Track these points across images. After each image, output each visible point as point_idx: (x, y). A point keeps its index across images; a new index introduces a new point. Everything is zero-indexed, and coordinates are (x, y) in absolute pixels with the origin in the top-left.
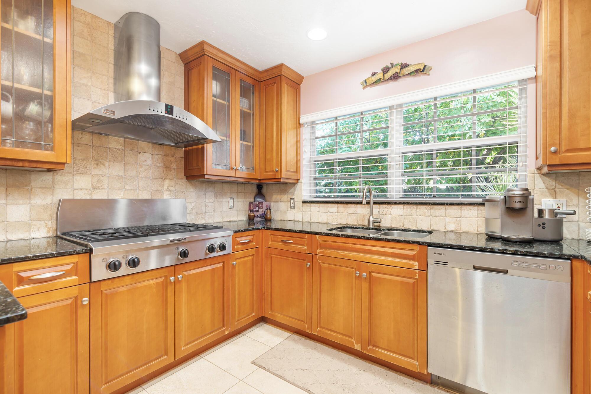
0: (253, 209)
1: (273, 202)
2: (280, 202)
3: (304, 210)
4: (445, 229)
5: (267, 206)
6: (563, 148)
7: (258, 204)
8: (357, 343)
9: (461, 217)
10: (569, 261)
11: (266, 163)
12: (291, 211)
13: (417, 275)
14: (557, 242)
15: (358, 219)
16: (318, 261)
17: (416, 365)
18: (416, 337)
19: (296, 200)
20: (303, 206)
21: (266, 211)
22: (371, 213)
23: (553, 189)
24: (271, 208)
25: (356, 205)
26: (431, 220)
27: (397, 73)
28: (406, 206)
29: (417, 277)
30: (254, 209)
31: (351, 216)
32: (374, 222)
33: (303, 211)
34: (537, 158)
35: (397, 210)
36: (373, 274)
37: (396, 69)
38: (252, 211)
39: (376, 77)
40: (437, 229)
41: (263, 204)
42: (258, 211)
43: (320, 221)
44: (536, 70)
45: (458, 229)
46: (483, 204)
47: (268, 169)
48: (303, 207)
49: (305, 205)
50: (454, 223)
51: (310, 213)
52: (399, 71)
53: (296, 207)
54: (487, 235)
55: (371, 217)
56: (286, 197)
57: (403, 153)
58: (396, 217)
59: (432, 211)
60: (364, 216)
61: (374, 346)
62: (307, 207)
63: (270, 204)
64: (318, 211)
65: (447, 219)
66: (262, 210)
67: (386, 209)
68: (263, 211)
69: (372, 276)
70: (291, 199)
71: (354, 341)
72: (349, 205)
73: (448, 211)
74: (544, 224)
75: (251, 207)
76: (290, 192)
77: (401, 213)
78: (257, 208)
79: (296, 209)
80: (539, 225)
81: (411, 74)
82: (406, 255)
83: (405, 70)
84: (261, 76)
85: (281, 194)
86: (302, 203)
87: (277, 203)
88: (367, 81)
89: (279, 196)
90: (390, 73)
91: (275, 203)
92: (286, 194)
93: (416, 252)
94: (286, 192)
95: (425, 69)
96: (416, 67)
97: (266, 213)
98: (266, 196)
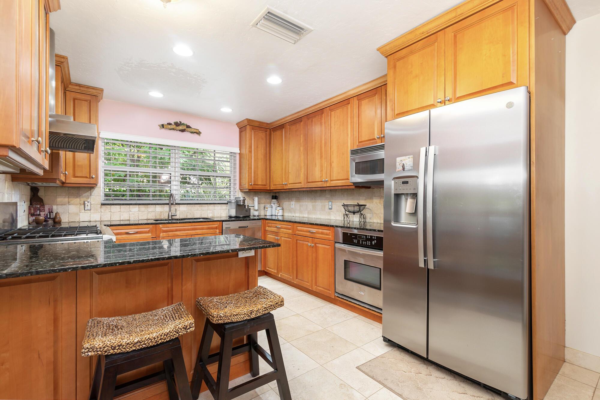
0: (34, 212)
1: (57, 205)
2: (68, 205)
5: (49, 209)
6: (252, 184)
7: (39, 207)
9: (214, 210)
11: (76, 169)
12: (85, 212)
14: (249, 216)
15: (156, 215)
19: (92, 202)
20: (101, 207)
21: (48, 214)
22: (170, 210)
24: (54, 211)
25: (155, 206)
26: (201, 212)
27: (184, 129)
28: (188, 205)
30: (36, 213)
31: (151, 214)
32: (172, 216)
33: (101, 212)
35: (183, 208)
37: (184, 127)
38: (32, 215)
39: (171, 126)
41: (44, 207)
42: (40, 215)
43: (121, 219)
46: (227, 204)
47: (79, 174)
48: (102, 209)
49: (104, 207)
50: (212, 213)
51: (109, 213)
53: (93, 209)
54: (229, 216)
55: (170, 213)
56: (77, 200)
57: (181, 175)
58: (182, 212)
59: (202, 207)
60: (161, 212)
62: (107, 209)
63: (52, 207)
64: (119, 211)
66: (44, 213)
68: (46, 214)
70: (85, 202)
72: (149, 206)
73: (209, 207)
75: (31, 211)
76: (83, 195)
77: (186, 210)
78: (38, 211)
79: (93, 211)
80: (246, 211)
81: (191, 132)
82: (213, 227)
83: (189, 129)
84: (70, 86)
85: (70, 198)
86: (100, 206)
87: (64, 206)
88: (165, 126)
89: (66, 200)
90: (181, 128)
91: (60, 206)
92: (77, 197)
93: (217, 225)
94: (78, 196)
95: (199, 133)
96: (195, 131)
97: (49, 217)
98: (43, 199)
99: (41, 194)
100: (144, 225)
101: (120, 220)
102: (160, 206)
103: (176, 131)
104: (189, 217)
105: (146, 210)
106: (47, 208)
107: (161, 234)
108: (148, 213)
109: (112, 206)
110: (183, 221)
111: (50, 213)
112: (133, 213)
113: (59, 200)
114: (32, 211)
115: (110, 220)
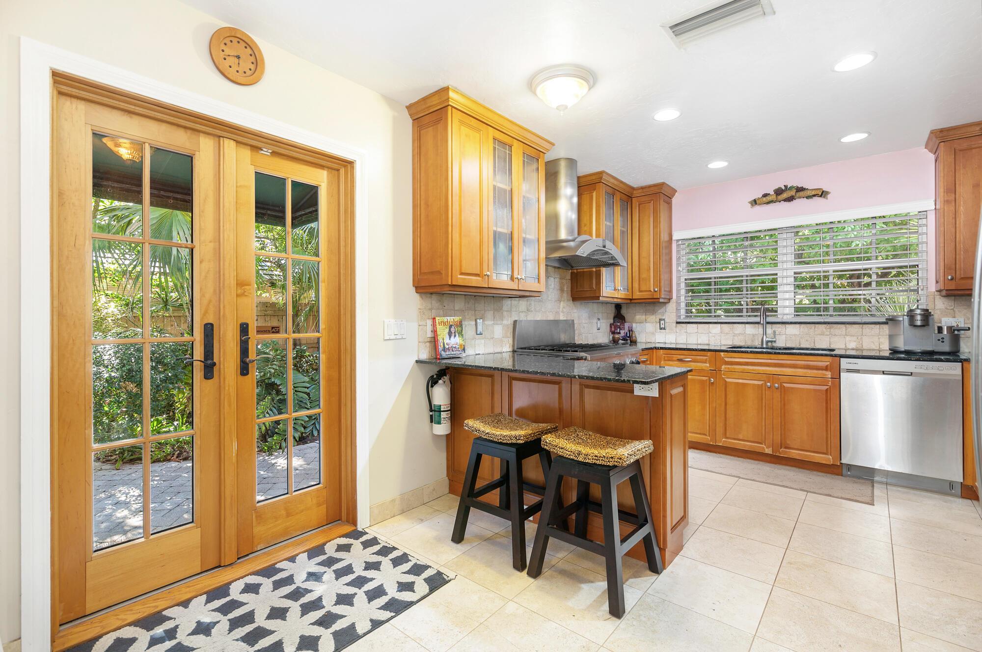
0: (615, 330)
1: (636, 323)
2: (645, 323)
3: (677, 331)
4: (846, 347)
5: (629, 327)
7: (620, 325)
8: (768, 448)
9: (862, 335)
10: (961, 363)
11: (641, 282)
12: (660, 332)
13: (830, 383)
14: (954, 353)
16: (723, 376)
17: (829, 458)
18: (829, 435)
19: (667, 320)
20: (676, 326)
22: (765, 333)
23: (951, 309)
24: (634, 330)
25: (744, 325)
27: (793, 196)
28: (803, 325)
29: (830, 384)
32: (767, 342)
34: (937, 282)
35: (792, 330)
36: (785, 384)
37: (792, 193)
38: (613, 333)
39: (769, 198)
40: (837, 347)
41: (625, 325)
42: (619, 333)
44: (935, 206)
45: (859, 347)
47: (643, 288)
48: (677, 328)
49: (678, 325)
51: (685, 333)
52: (794, 195)
53: (667, 328)
54: (891, 350)
55: (765, 337)
56: (653, 318)
57: (795, 273)
58: (791, 336)
60: (753, 336)
61: (786, 448)
62: (682, 328)
63: (632, 325)
64: (696, 332)
65: (848, 338)
66: (624, 331)
67: (780, 329)
68: (626, 333)
69: (784, 386)
70: (660, 320)
71: (764, 446)
74: (943, 338)
76: (659, 311)
77: (797, 333)
78: (618, 330)
79: (667, 331)
80: (939, 340)
81: (808, 197)
82: (819, 366)
83: (801, 194)
84: (635, 192)
85: (647, 315)
86: (675, 324)
87: (642, 324)
88: (758, 202)
89: (644, 317)
90: (785, 195)
91: (638, 324)
92: (653, 314)
93: (829, 363)
94: (653, 312)
95: (823, 194)
96: (813, 193)
97: (628, 335)
98: (625, 317)
99: (624, 311)
100: (699, 351)
101: (698, 344)
102: (752, 325)
103: (778, 203)
104: (803, 346)
105: (731, 332)
106: (627, 325)
107: (723, 367)
108: (734, 336)
109: (688, 325)
110: (788, 351)
111: (629, 331)
112: (713, 335)
113: (638, 317)
114: (613, 329)
115: (685, 342)
